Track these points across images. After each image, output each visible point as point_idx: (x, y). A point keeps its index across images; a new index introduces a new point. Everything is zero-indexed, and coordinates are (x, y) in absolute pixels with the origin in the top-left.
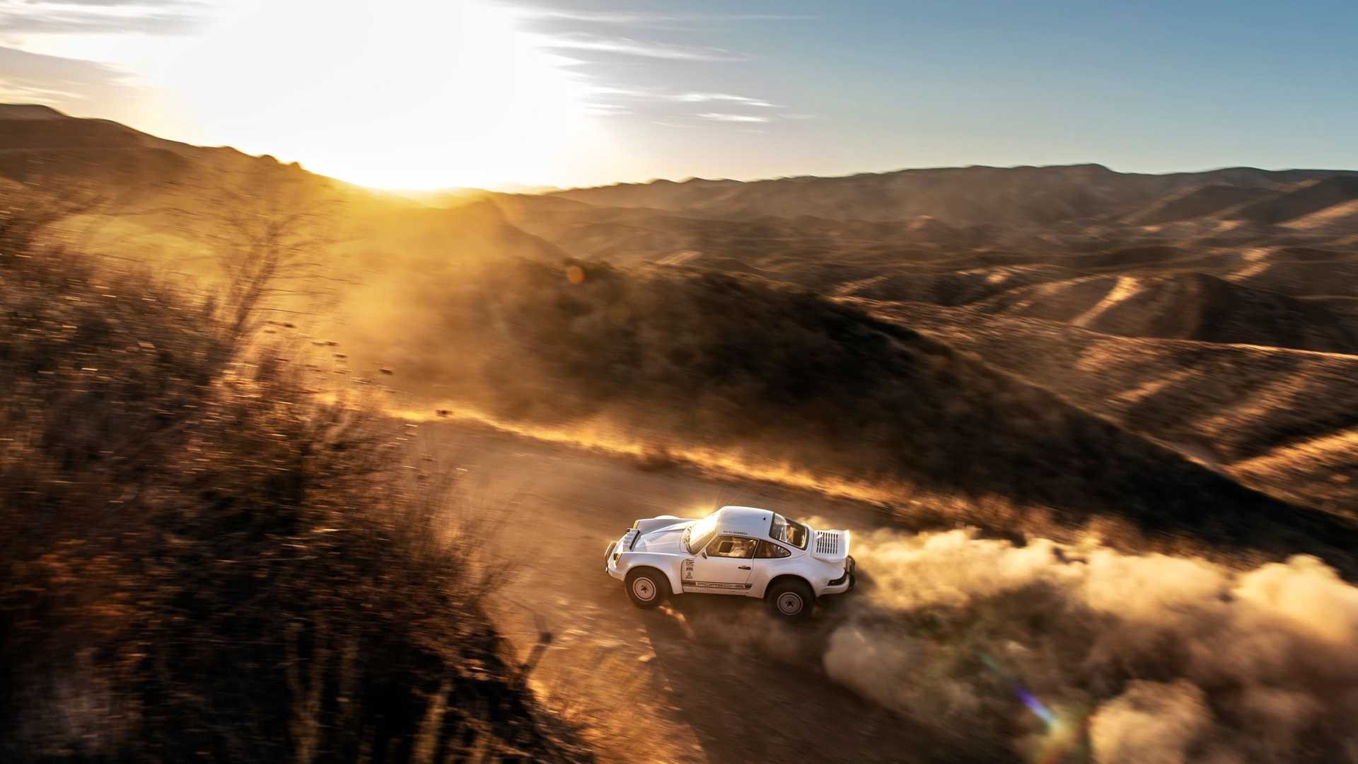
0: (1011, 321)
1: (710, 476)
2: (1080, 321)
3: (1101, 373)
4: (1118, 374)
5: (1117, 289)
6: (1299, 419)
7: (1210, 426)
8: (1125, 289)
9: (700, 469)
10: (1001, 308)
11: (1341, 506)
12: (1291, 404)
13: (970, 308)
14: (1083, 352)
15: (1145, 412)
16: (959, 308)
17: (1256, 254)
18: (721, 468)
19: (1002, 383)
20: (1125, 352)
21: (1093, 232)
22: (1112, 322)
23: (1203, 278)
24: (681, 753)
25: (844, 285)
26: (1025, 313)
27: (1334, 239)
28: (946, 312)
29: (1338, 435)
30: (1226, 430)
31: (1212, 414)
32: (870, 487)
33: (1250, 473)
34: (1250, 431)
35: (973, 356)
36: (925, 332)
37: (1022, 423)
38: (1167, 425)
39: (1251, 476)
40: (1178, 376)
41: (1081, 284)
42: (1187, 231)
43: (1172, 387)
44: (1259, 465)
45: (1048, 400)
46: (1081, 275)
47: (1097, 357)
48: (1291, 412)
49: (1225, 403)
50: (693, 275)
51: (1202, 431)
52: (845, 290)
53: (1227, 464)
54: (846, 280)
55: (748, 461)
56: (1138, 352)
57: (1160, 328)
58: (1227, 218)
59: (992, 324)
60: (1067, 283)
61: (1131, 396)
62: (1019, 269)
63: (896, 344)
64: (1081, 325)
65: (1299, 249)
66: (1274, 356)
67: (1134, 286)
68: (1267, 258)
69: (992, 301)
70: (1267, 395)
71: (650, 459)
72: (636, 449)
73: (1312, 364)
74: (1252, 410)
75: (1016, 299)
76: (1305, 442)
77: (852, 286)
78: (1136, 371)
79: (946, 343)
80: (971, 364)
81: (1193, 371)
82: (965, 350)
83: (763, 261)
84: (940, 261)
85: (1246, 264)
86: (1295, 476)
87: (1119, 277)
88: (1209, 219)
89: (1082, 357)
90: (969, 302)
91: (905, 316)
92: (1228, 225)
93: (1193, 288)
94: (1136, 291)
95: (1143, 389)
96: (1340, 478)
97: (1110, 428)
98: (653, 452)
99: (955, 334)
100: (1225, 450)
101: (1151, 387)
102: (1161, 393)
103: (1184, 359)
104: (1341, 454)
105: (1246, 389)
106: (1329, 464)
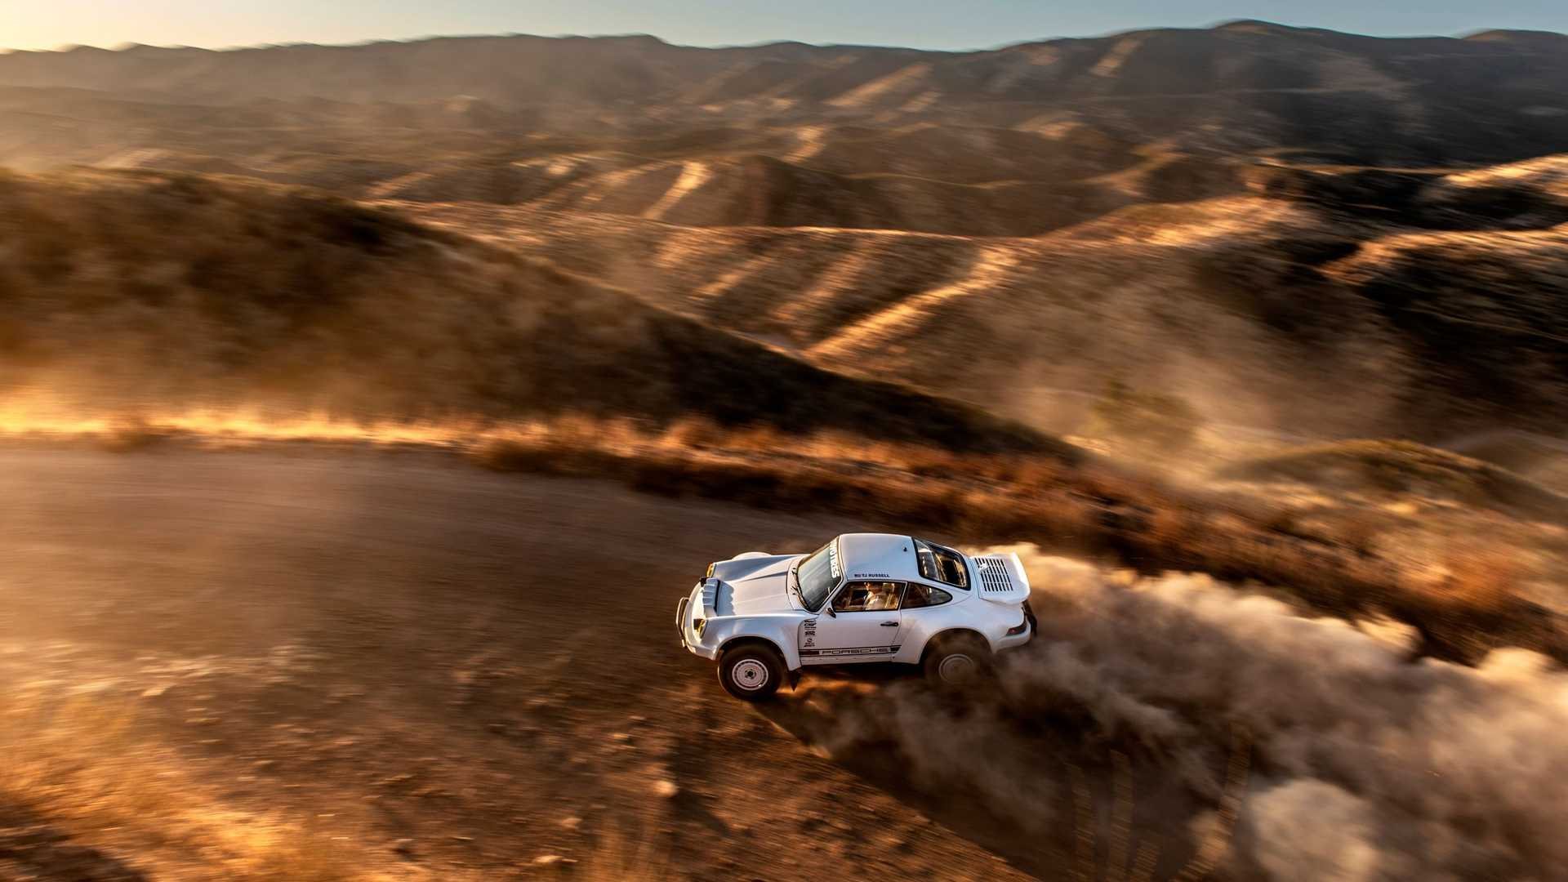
0: (581, 218)
1: (216, 443)
2: (653, 214)
3: (680, 269)
4: (700, 268)
5: (683, 175)
6: (859, 297)
7: (786, 313)
8: (693, 176)
9: (198, 438)
10: (569, 204)
11: (900, 375)
12: (854, 283)
13: (536, 205)
14: (658, 247)
15: (725, 307)
16: (520, 207)
17: (809, 133)
18: (231, 432)
19: (579, 290)
20: (702, 244)
21: (655, 112)
22: (684, 213)
23: (764, 160)
24: (224, 792)
25: (375, 186)
26: (595, 208)
27: (871, 117)
28: (507, 212)
29: (889, 308)
30: (801, 316)
31: (784, 301)
32: (432, 426)
33: (827, 355)
34: (819, 314)
35: (542, 261)
36: (486, 238)
37: (604, 331)
38: (746, 316)
39: (828, 359)
40: (753, 264)
41: (651, 172)
42: (745, 113)
43: (750, 278)
44: (831, 347)
45: (630, 305)
46: (647, 162)
47: (674, 253)
48: (853, 292)
49: (797, 288)
50: (156, 181)
51: (778, 318)
52: (378, 192)
53: (803, 348)
54: (380, 179)
55: (270, 417)
56: (713, 243)
57: (732, 216)
58: (783, 96)
59: (563, 222)
60: (634, 172)
61: (711, 290)
62: (585, 157)
63: (453, 255)
64: (656, 219)
65: (847, 128)
66: (836, 237)
67: (704, 172)
68: (822, 138)
69: (560, 195)
70: (831, 276)
71: (123, 435)
72: (98, 425)
73: (867, 242)
74: (820, 294)
75: (583, 192)
76: (864, 318)
77: (389, 186)
78: (714, 264)
79: (510, 249)
80: (542, 270)
81: (767, 259)
82: (531, 255)
83: (261, 159)
84: (489, 151)
85: (803, 143)
86: (862, 353)
87: (685, 162)
88: (763, 97)
89: (657, 253)
90: (531, 199)
91: (461, 220)
92: (783, 104)
93: (758, 171)
94: (707, 177)
95: (720, 281)
96: (894, 349)
97: (691, 326)
98: (127, 426)
99: (521, 238)
100: (802, 337)
101: (730, 279)
102: (742, 285)
103: (757, 247)
104: (896, 327)
105: (813, 271)
106: (889, 337)
